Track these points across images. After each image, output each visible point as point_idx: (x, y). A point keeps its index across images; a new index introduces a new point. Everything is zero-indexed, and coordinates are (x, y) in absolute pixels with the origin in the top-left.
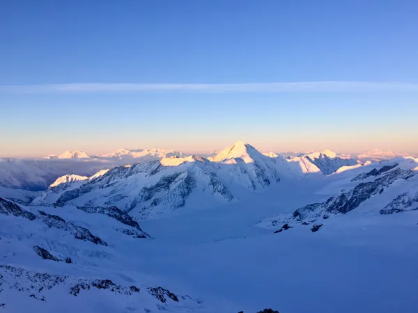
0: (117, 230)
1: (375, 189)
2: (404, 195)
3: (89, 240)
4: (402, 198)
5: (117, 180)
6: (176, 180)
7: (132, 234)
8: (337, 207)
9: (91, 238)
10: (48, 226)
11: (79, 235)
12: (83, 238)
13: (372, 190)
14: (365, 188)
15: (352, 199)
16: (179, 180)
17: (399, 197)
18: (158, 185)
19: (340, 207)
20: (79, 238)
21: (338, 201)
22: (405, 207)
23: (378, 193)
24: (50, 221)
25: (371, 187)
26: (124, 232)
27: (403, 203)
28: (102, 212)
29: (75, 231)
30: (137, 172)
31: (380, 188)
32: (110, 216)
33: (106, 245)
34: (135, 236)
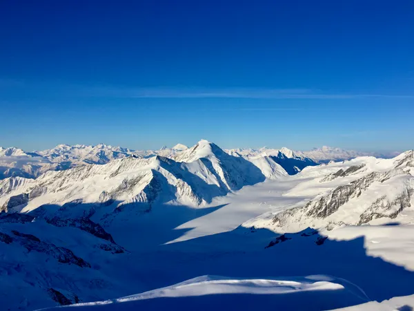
0: (95, 246)
1: (353, 192)
2: (383, 198)
3: (73, 262)
4: (381, 202)
5: (71, 183)
6: (140, 182)
7: (110, 249)
8: (317, 212)
9: (75, 260)
10: (27, 250)
11: (63, 259)
12: (67, 261)
13: (350, 193)
14: (344, 191)
15: (331, 203)
16: (144, 183)
17: (378, 201)
18: (120, 188)
19: (319, 212)
20: (63, 262)
21: (317, 205)
22: (385, 211)
23: (356, 197)
24: (29, 243)
25: (349, 190)
26: (102, 248)
27: (382, 206)
28: (73, 225)
29: (58, 254)
30: (94, 173)
31: (358, 191)
32: (82, 229)
33: (90, 267)
34: (113, 251)
